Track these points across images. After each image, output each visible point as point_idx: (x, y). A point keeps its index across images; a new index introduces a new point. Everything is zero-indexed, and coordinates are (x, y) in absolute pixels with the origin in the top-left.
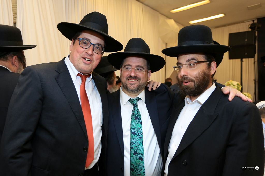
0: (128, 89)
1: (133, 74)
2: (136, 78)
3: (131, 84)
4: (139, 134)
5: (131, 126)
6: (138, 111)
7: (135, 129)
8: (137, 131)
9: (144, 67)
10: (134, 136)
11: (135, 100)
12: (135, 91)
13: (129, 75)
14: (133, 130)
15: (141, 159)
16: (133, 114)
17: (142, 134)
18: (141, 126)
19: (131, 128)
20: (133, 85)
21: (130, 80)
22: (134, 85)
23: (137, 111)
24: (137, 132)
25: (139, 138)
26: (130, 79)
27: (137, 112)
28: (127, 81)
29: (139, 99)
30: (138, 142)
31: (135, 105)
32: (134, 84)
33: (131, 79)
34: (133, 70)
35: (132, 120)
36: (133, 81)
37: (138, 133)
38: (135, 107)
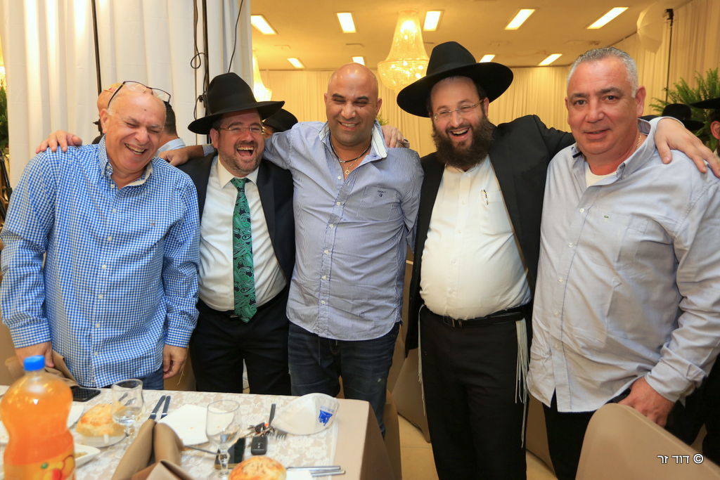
4: (246, 238)
5: (233, 225)
6: (245, 201)
7: (239, 229)
8: (242, 233)
10: (239, 241)
14: (237, 231)
15: (250, 274)
16: (238, 205)
17: (251, 237)
18: (250, 226)
19: (233, 228)
25: (247, 243)
29: (247, 181)
30: (245, 250)
31: (241, 190)
35: (235, 215)
37: (244, 236)
38: (241, 193)
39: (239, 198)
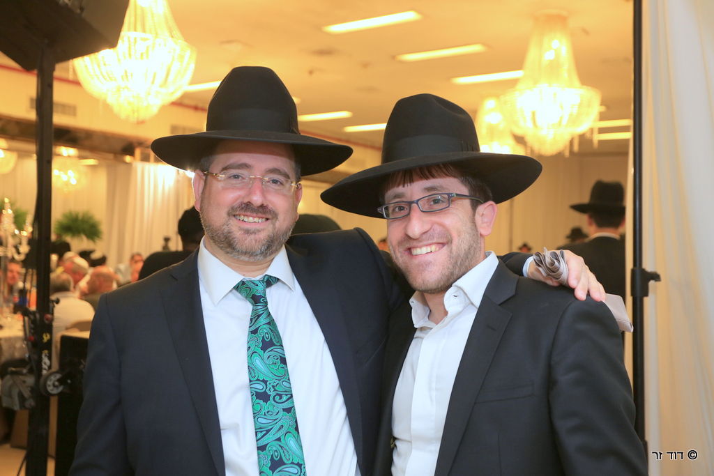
0: (234, 249)
1: (257, 199)
2: (264, 213)
3: (247, 232)
4: (281, 398)
5: (250, 373)
6: (272, 322)
7: (265, 382)
8: (272, 390)
9: (290, 176)
10: (266, 407)
11: (257, 283)
12: (256, 255)
13: (239, 201)
14: (259, 387)
16: (255, 332)
17: (292, 395)
18: (287, 372)
19: (250, 381)
20: (254, 233)
21: (242, 218)
22: (256, 236)
23: (267, 321)
24: (275, 390)
25: (284, 410)
26: (244, 215)
27: (269, 323)
28: (233, 222)
29: (270, 281)
30: (282, 426)
31: (259, 300)
32: (259, 231)
33: (249, 213)
34: (258, 183)
35: (251, 354)
36: (252, 221)
37: (277, 394)
38: (260, 307)
39: (255, 317)
